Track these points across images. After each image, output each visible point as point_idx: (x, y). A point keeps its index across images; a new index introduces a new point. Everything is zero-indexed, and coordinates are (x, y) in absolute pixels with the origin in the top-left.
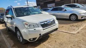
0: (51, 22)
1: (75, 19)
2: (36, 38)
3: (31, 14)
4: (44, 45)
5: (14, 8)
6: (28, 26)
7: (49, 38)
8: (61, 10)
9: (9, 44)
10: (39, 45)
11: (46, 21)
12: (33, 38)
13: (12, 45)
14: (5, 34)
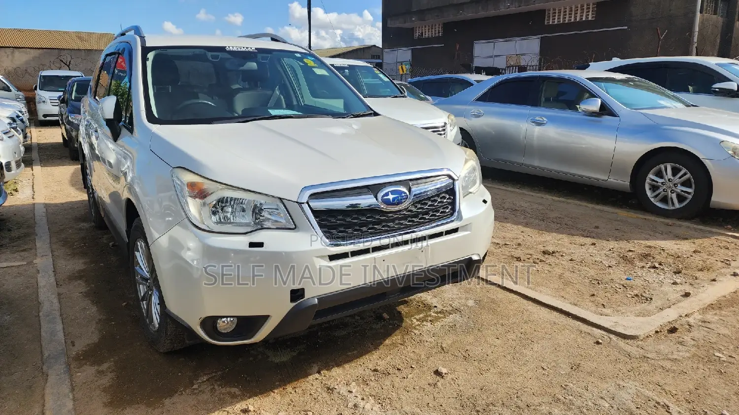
1: (681, 198)
2: (265, 318)
4: (330, 390)
7: (396, 338)
8: (571, 105)
9: (61, 335)
10: (289, 388)
12: (239, 318)
13: (81, 345)
14: (65, 243)
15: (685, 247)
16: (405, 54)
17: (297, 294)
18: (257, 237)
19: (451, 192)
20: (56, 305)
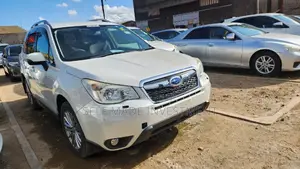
0: (185, 80)
1: (270, 69)
2: (131, 137)
3: (113, 51)
4: (159, 163)
5: (53, 30)
6: (101, 96)
7: (178, 137)
8: (221, 37)
9: (35, 157)
10: (142, 164)
11: (167, 78)
12: (120, 139)
15: (276, 87)
16: (146, 23)
17: (144, 125)
18: (125, 104)
19: (196, 76)
20: (28, 145)
